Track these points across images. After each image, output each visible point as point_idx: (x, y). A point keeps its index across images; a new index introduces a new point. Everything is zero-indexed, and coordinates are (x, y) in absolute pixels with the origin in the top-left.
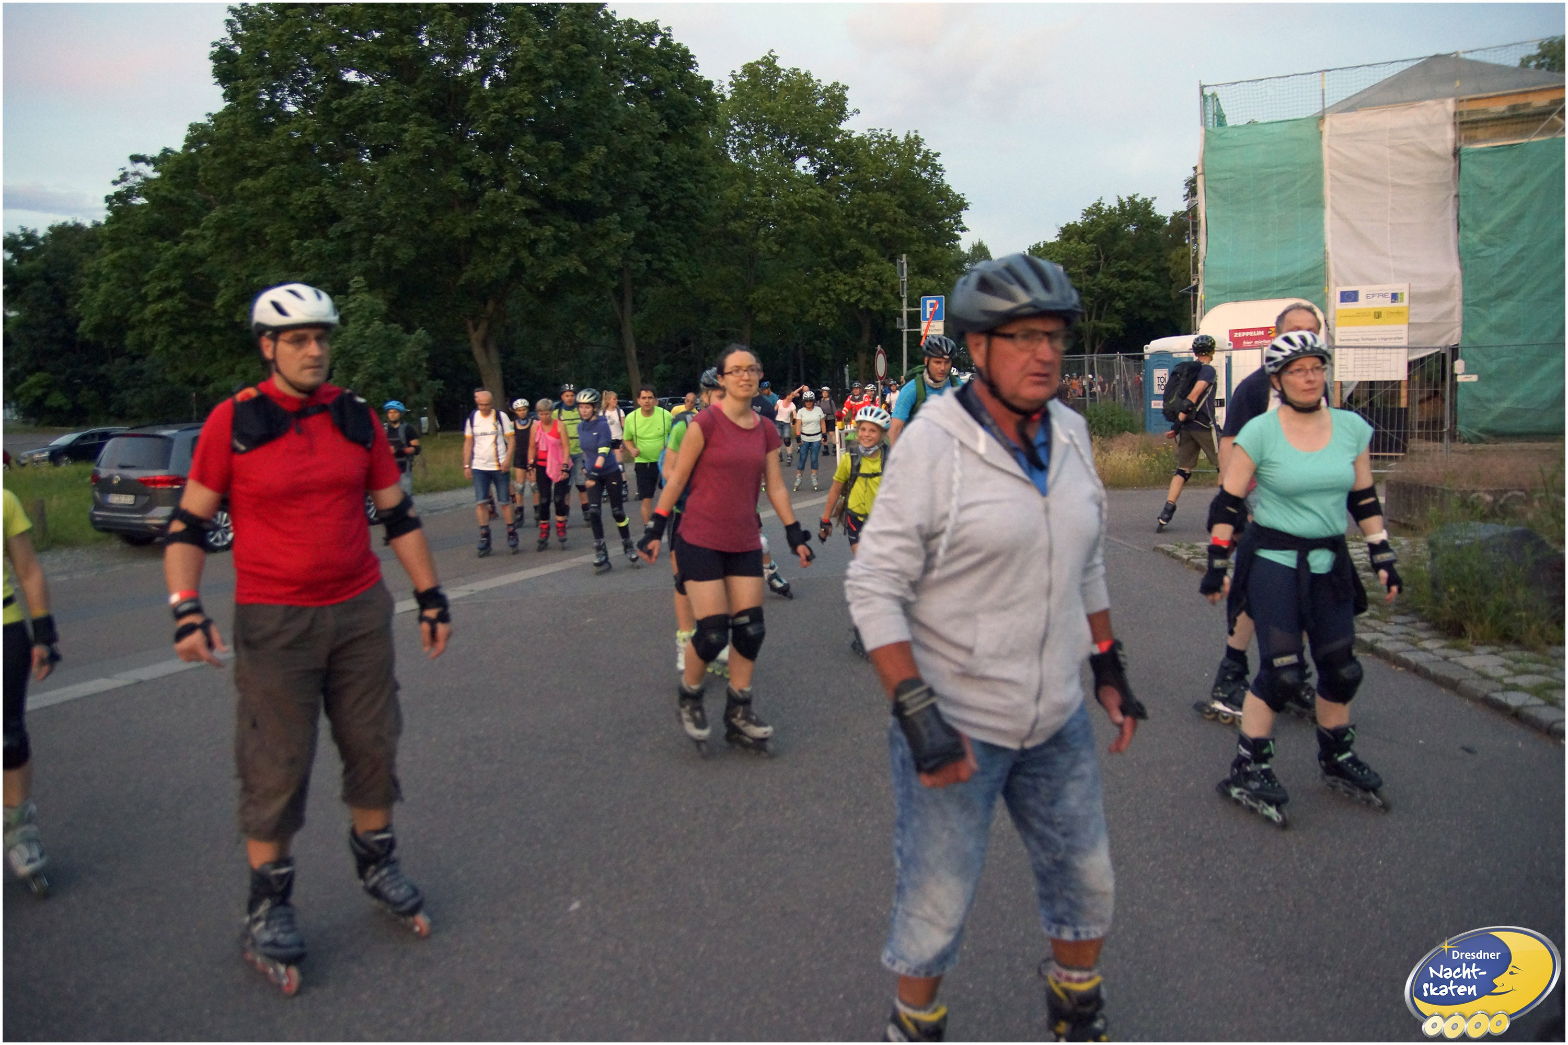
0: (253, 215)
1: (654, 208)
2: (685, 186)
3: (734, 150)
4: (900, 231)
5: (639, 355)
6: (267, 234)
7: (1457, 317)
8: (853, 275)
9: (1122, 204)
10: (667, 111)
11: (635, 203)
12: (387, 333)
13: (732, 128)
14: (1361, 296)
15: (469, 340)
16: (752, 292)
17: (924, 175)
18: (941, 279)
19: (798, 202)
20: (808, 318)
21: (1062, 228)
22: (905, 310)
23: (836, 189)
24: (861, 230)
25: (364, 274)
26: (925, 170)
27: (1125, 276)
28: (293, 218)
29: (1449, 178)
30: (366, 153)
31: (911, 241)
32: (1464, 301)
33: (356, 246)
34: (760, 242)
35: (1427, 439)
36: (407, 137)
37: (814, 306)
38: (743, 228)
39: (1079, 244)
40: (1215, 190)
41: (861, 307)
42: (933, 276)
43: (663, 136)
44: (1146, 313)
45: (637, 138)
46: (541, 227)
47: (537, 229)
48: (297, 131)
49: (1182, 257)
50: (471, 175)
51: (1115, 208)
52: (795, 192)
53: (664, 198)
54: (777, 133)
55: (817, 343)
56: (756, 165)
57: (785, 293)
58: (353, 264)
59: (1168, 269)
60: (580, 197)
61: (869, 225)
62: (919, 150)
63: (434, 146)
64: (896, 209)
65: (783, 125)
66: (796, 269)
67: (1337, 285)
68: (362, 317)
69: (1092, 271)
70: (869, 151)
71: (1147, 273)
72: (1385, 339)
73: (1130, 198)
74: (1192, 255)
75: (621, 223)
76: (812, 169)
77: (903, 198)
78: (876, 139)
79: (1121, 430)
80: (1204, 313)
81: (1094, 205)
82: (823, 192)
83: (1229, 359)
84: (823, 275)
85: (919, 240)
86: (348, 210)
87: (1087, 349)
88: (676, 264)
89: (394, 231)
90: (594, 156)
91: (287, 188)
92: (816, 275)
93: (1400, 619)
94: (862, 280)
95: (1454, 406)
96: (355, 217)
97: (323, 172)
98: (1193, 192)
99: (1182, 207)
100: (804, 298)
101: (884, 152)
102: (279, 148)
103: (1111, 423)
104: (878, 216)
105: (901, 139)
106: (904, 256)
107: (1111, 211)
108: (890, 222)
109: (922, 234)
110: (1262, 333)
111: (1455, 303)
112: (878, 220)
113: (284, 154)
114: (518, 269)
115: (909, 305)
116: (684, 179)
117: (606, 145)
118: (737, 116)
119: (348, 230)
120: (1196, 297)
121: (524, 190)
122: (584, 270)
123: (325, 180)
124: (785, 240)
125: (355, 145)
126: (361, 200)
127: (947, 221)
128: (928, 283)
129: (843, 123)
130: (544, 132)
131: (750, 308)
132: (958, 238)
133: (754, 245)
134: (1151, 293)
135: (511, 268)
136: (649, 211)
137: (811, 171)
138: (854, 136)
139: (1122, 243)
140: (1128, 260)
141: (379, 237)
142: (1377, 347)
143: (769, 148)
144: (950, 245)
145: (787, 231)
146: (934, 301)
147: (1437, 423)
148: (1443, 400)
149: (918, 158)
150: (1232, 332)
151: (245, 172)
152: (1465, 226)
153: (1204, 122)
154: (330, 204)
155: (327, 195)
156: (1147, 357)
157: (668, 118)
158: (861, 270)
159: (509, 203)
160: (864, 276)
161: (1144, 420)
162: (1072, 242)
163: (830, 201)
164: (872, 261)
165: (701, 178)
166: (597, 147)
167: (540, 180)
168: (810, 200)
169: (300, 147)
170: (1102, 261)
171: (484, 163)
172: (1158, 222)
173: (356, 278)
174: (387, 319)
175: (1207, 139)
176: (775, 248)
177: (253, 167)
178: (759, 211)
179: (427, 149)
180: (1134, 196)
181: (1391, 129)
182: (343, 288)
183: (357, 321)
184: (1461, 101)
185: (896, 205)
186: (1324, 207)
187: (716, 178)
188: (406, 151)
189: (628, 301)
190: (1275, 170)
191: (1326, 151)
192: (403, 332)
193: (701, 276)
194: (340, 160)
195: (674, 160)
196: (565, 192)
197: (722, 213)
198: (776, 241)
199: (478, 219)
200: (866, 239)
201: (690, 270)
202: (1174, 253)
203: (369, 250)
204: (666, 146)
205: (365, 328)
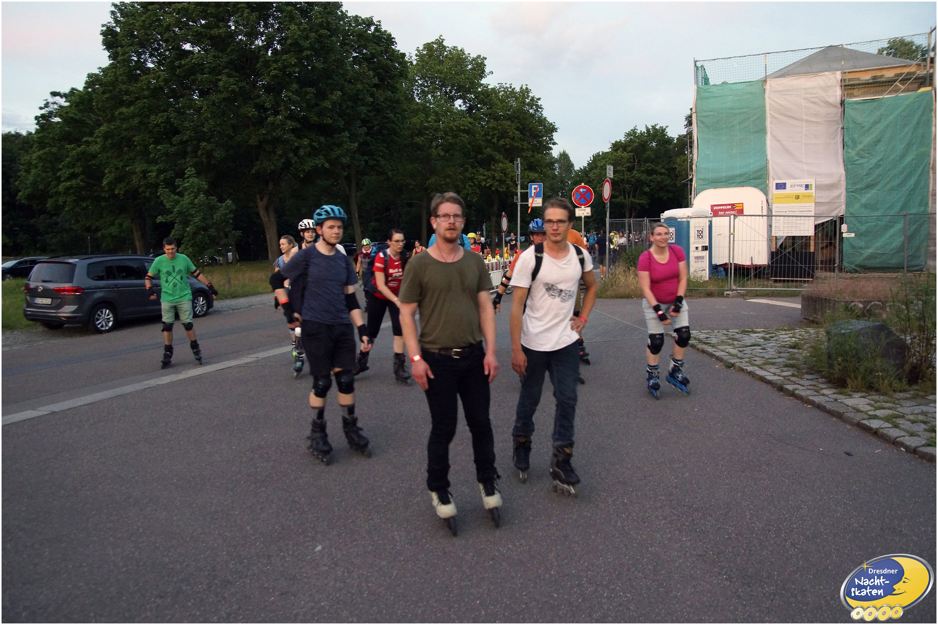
0: (126, 130)
1: (370, 129)
2: (389, 116)
3: (418, 94)
4: (516, 144)
5: (360, 217)
6: (135, 141)
7: (843, 199)
8: (489, 170)
9: (648, 130)
10: (378, 71)
11: (359, 125)
12: (207, 201)
13: (417, 81)
14: (788, 186)
15: (257, 207)
16: (428, 179)
17: (531, 111)
18: (541, 173)
19: (456, 126)
21: (612, 144)
22: (519, 191)
23: (479, 119)
24: (493, 143)
25: (195, 165)
26: (532, 108)
27: (650, 172)
28: (150, 131)
29: (838, 117)
30: (196, 93)
31: (523, 150)
32: (847, 189)
33: (189, 149)
34: (433, 150)
35: (826, 270)
36: (221, 84)
37: (465, 188)
38: (423, 141)
39: (623, 153)
40: (702, 122)
41: (493, 189)
42: (537, 172)
43: (375, 86)
44: (662, 194)
45: (359, 86)
46: (301, 139)
47: (299, 140)
48: (154, 79)
49: (683, 162)
50: (260, 107)
51: (644, 132)
52: (454, 120)
53: (375, 122)
54: (444, 85)
56: (431, 104)
57: (448, 180)
58: (187, 160)
59: (676, 168)
60: (325, 122)
62: (528, 96)
64: (515, 131)
65: (447, 80)
66: (454, 166)
67: (774, 179)
68: (192, 192)
69: (630, 169)
70: (498, 96)
71: (663, 171)
72: (802, 211)
73: (653, 126)
74: (689, 161)
75: (349, 137)
76: (464, 106)
77: (519, 125)
78: (503, 89)
80: (696, 195)
81: (632, 130)
82: (471, 120)
83: (711, 222)
84: (470, 170)
85: (527, 150)
86: (184, 127)
87: (627, 216)
88: (383, 163)
89: (212, 140)
90: (334, 97)
91: (148, 114)
92: (466, 170)
93: (810, 377)
94: (494, 173)
95: (841, 251)
96: (188, 132)
97: (170, 104)
98: (690, 123)
99: (684, 132)
100: (459, 183)
101: (508, 97)
102: (143, 90)
104: (503, 135)
105: (518, 89)
106: (519, 159)
107: (642, 134)
108: (510, 138)
109: (529, 146)
110: (730, 207)
111: (842, 191)
112: (504, 138)
113: (146, 93)
114: (288, 164)
115: (522, 188)
116: (389, 112)
117: (341, 91)
119: (184, 139)
120: (691, 185)
121: (292, 117)
122: (327, 165)
123: (171, 109)
124: (449, 148)
125: (190, 88)
126: (192, 122)
127: (544, 138)
128: (534, 175)
129: (483, 79)
130: (304, 82)
131: (426, 189)
132: (551, 149)
133: (429, 152)
134: (665, 183)
135: (283, 163)
136: (366, 130)
137: (463, 108)
138: (490, 87)
139: (649, 153)
140: (651, 163)
141: (204, 144)
142: (797, 216)
143: (439, 94)
144: (547, 153)
145: (449, 143)
146: (536, 186)
147: (831, 261)
148: (835, 247)
149: (528, 101)
150: (712, 206)
151: (122, 103)
152: (847, 146)
153: (697, 82)
154: (173, 123)
155: (171, 118)
156: (662, 221)
157: (378, 75)
158: (493, 167)
159: (283, 125)
160: (495, 171)
162: (619, 151)
163: (475, 126)
164: (499, 162)
165: (398, 111)
166: (335, 92)
167: (300, 111)
168: (463, 125)
169: (156, 88)
170: (636, 163)
171: (267, 101)
172: (670, 140)
173: (189, 169)
174: (208, 193)
175: (698, 92)
176: (442, 154)
177: (127, 100)
178: (432, 131)
179: (233, 91)
180: (655, 125)
181: (805, 89)
182: (181, 174)
183: (189, 194)
184: (845, 73)
185: (514, 129)
186: (766, 134)
187: (407, 111)
188: (220, 92)
189: (354, 184)
190: (738, 111)
191: (767, 101)
192: (218, 201)
193: (397, 169)
194: (180, 97)
195: (382, 100)
196: (316, 119)
197: (410, 132)
198: (442, 149)
199: (263, 134)
200: (496, 148)
201: (391, 166)
202: (678, 159)
203: (197, 152)
204: (377, 91)
205: (194, 199)
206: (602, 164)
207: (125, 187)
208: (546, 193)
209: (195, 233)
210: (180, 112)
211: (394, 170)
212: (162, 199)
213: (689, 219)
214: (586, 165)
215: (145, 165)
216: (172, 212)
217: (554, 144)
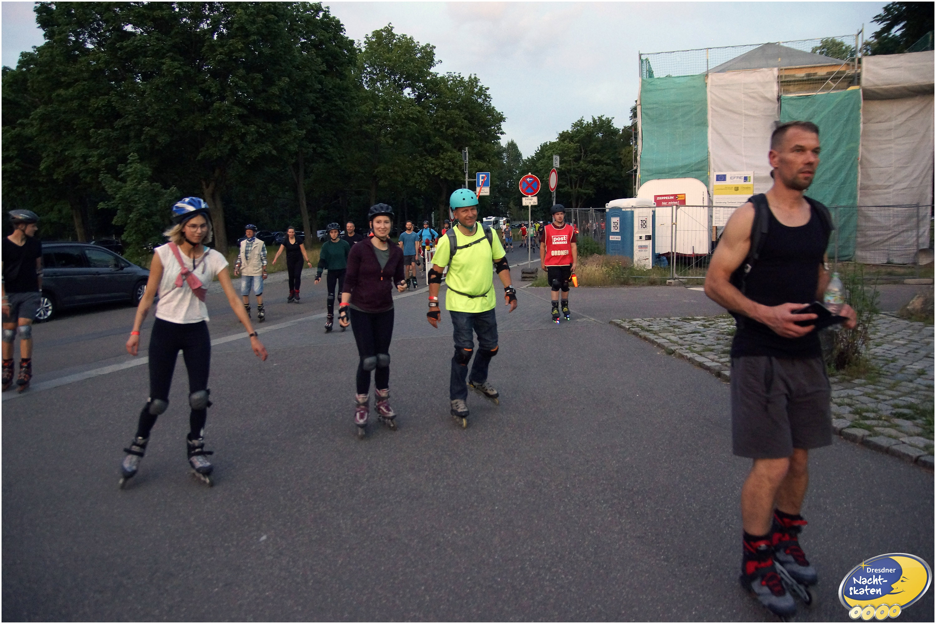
0: (64, 113)
1: (318, 116)
2: (337, 103)
3: (367, 82)
4: (465, 133)
5: (308, 204)
6: (74, 124)
8: (437, 159)
9: (594, 121)
10: (327, 58)
11: (307, 112)
12: (151, 188)
13: (365, 69)
14: (728, 178)
15: (203, 194)
16: (377, 167)
17: (479, 100)
18: (489, 162)
19: (405, 115)
20: (410, 184)
21: (560, 134)
22: (467, 180)
23: (427, 107)
24: (442, 132)
25: (137, 151)
26: (480, 98)
27: (596, 163)
28: (91, 115)
29: (775, 111)
30: (138, 76)
31: (471, 139)
33: (132, 134)
34: (383, 139)
36: (164, 67)
37: (413, 177)
38: (372, 129)
39: (570, 143)
40: (647, 114)
41: (442, 177)
42: (484, 161)
43: (324, 72)
44: (607, 184)
45: (308, 73)
46: (248, 125)
47: (246, 127)
48: (94, 61)
49: (629, 153)
50: (205, 92)
51: (591, 123)
52: (403, 109)
53: (324, 110)
54: (393, 73)
55: (416, 198)
56: (379, 91)
57: (396, 168)
58: (130, 145)
59: (621, 159)
60: (273, 108)
61: (447, 129)
62: (477, 86)
63: (182, 74)
64: (463, 120)
65: (396, 68)
66: (403, 154)
67: (714, 171)
68: (136, 178)
69: (577, 160)
70: (447, 85)
71: (609, 161)
73: (599, 117)
74: (634, 152)
75: (297, 124)
76: (413, 95)
77: (467, 114)
78: (451, 78)
79: (592, 253)
80: (640, 185)
81: (578, 121)
82: (419, 108)
83: (654, 212)
84: (419, 158)
85: (476, 138)
86: (127, 111)
87: (574, 204)
88: (331, 150)
89: (155, 125)
90: (281, 84)
91: (88, 96)
92: (415, 159)
94: (442, 162)
96: (130, 117)
97: (112, 87)
98: (635, 115)
99: (629, 123)
100: (407, 171)
101: (456, 86)
102: (82, 71)
103: (586, 249)
104: (452, 124)
105: (466, 79)
106: (467, 148)
107: (588, 125)
108: (459, 128)
109: (477, 135)
110: (673, 198)
112: (453, 127)
113: (85, 75)
114: (234, 151)
115: (469, 177)
116: (337, 99)
117: (289, 77)
118: (368, 62)
119: (127, 123)
120: (635, 176)
121: (238, 103)
122: (274, 152)
123: (112, 92)
124: (397, 136)
125: (132, 71)
126: (135, 106)
127: (493, 128)
128: (482, 164)
129: (432, 68)
130: (250, 67)
131: (376, 177)
132: (499, 138)
133: (377, 139)
134: (611, 173)
135: (230, 150)
136: (314, 118)
137: (412, 96)
138: (438, 76)
139: (595, 143)
140: (598, 153)
141: (147, 129)
143: (388, 82)
144: (495, 142)
145: (398, 131)
146: (484, 175)
149: (476, 90)
150: (656, 197)
151: (59, 85)
153: (641, 75)
154: (115, 107)
155: (113, 102)
156: (607, 210)
157: (327, 62)
158: (442, 156)
159: (229, 110)
160: (443, 159)
161: (606, 247)
162: (566, 142)
163: (424, 114)
164: (448, 151)
165: (347, 98)
166: (283, 78)
167: (248, 97)
168: (412, 114)
169: (96, 70)
170: (583, 153)
171: (213, 86)
172: (616, 131)
173: (132, 154)
174: (152, 179)
175: (643, 85)
176: (391, 142)
177: (65, 82)
178: (381, 119)
179: (177, 75)
180: (602, 116)
181: (745, 84)
182: (123, 159)
183: (132, 180)
184: (781, 70)
185: (463, 118)
186: (707, 126)
187: (356, 99)
188: (164, 76)
189: (302, 172)
190: (681, 104)
191: (709, 95)
192: (162, 188)
193: (346, 157)
194: (121, 80)
195: (331, 87)
196: (263, 105)
197: (359, 120)
198: (391, 138)
199: (209, 119)
200: (445, 137)
201: (339, 154)
202: (624, 150)
203: (140, 137)
204: (325, 78)
205: (138, 185)
206: (549, 154)
207: (64, 172)
208: (495, 183)
209: (139, 220)
210: (122, 96)
211: (342, 158)
212: (104, 185)
213: (633, 209)
214: (534, 155)
215: (86, 150)
216: (114, 198)
217: (502, 133)
